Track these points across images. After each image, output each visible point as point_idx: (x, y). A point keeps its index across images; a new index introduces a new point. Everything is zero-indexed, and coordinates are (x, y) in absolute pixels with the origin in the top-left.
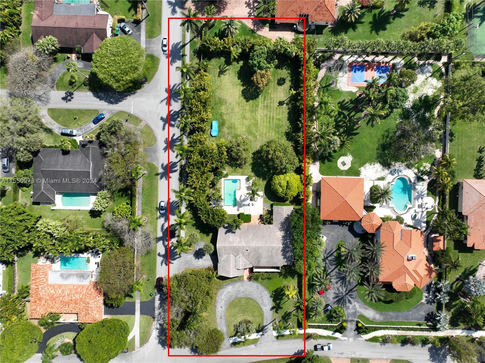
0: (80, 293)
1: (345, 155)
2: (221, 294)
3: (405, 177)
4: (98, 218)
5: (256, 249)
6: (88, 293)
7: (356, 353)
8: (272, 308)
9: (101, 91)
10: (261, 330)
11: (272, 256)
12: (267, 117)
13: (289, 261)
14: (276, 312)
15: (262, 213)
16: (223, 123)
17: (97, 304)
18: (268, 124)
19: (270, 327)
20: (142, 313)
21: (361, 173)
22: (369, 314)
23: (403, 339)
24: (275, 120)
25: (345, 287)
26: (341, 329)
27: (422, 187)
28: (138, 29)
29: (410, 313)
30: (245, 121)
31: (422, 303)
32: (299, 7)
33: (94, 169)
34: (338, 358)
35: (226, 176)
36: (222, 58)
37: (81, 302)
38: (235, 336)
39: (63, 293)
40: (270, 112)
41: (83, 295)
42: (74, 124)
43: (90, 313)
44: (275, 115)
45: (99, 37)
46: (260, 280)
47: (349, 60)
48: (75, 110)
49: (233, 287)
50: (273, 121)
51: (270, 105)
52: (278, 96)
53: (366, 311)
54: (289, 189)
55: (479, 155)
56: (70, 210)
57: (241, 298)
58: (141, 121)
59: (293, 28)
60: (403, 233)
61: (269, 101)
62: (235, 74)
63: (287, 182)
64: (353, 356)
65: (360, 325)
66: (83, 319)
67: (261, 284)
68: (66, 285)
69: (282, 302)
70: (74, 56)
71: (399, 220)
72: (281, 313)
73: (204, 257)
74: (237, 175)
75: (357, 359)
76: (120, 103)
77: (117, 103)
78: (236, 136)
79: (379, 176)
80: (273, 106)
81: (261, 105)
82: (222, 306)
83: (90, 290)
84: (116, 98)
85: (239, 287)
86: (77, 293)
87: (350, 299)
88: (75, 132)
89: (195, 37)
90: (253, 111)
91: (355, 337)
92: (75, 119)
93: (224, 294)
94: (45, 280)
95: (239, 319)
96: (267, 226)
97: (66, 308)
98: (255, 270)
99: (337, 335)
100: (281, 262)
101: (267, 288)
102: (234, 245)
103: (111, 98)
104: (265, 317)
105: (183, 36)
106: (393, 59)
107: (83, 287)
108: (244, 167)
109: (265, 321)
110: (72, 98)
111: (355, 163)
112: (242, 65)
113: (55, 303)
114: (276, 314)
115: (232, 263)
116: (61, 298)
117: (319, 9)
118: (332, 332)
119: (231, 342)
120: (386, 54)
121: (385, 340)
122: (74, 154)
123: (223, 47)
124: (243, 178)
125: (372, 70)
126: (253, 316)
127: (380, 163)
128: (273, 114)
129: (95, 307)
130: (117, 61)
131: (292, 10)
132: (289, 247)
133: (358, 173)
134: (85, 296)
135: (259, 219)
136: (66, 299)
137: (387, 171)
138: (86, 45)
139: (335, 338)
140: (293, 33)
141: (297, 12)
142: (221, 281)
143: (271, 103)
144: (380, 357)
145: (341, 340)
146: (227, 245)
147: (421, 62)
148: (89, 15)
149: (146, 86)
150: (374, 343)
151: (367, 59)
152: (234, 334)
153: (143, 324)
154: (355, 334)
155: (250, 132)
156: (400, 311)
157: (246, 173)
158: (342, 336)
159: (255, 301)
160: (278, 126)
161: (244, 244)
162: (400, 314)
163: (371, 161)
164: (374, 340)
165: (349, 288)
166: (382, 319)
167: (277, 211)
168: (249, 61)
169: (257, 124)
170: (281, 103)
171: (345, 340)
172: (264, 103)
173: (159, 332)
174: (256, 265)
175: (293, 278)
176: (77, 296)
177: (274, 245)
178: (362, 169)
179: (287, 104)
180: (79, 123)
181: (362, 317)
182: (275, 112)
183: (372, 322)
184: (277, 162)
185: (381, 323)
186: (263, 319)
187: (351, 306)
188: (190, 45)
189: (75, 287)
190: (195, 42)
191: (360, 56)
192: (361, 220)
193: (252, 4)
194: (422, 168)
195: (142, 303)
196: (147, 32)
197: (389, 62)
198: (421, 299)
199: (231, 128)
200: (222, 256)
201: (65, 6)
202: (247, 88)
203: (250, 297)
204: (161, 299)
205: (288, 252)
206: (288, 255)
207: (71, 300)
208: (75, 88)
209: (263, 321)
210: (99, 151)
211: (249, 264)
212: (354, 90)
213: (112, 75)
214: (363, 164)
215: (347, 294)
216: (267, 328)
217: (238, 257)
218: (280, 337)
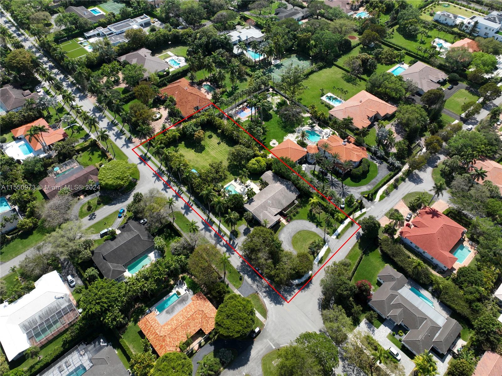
1: (271, 141)
3: (306, 130)
6: (196, 305)
7: (384, 210)
8: (317, 226)
10: (324, 242)
11: (285, 196)
12: (217, 152)
13: (296, 192)
14: (321, 226)
15: (259, 188)
18: (221, 154)
19: (327, 236)
22: (364, 189)
23: (392, 186)
25: (338, 187)
26: (361, 207)
27: (317, 128)
29: (380, 174)
30: (208, 161)
31: (379, 166)
32: (191, 105)
35: (223, 187)
37: (197, 315)
38: (315, 258)
39: (178, 321)
40: (217, 149)
43: (210, 317)
44: (221, 149)
46: (294, 218)
48: (102, 220)
50: (222, 152)
51: (214, 148)
52: (214, 142)
55: (324, 105)
57: (295, 235)
62: (184, 148)
64: (384, 213)
65: (367, 197)
66: (208, 328)
67: (297, 219)
68: (176, 316)
69: (318, 219)
72: (324, 224)
74: (228, 183)
75: (387, 212)
77: (126, 200)
79: (295, 137)
80: (216, 147)
81: (209, 150)
82: (290, 249)
85: (287, 231)
86: (188, 312)
87: (347, 190)
89: (149, 148)
90: (208, 154)
91: (373, 204)
92: (105, 224)
94: (157, 325)
96: (267, 187)
97: (189, 331)
99: (364, 210)
101: (302, 219)
102: (259, 205)
105: (141, 152)
107: (189, 306)
108: (228, 178)
109: (320, 235)
110: (96, 216)
111: (278, 140)
112: (184, 143)
113: (178, 332)
114: (322, 228)
116: (180, 324)
117: (200, 101)
118: (360, 211)
119: (316, 263)
121: (387, 193)
122: (120, 236)
124: (233, 182)
126: (312, 239)
127: (289, 133)
131: (189, 108)
132: (289, 184)
134: (196, 308)
136: (184, 321)
137: (295, 134)
139: (365, 213)
141: (192, 108)
143: (213, 146)
144: (395, 203)
145: (368, 211)
148: (80, 171)
149: (138, 182)
150: (384, 199)
151: (240, 108)
152: (313, 257)
153: (253, 302)
154: (371, 203)
157: (231, 179)
158: (366, 209)
159: (303, 230)
162: (377, 178)
164: (382, 198)
165: (341, 186)
166: (372, 186)
167: (264, 178)
169: (215, 158)
170: (219, 143)
171: (370, 210)
173: (268, 297)
174: (283, 209)
178: (285, 140)
179: (222, 142)
180: (110, 224)
181: (363, 193)
182: (219, 148)
186: (318, 236)
187: (352, 193)
188: (149, 152)
189: (184, 311)
190: (151, 150)
191: (236, 109)
192: (307, 152)
193: (167, 121)
194: (309, 123)
198: (376, 165)
199: (204, 168)
200: (259, 216)
202: (196, 149)
203: (298, 231)
204: (249, 276)
205: (291, 188)
206: (292, 190)
207: (188, 319)
208: (94, 210)
209: (320, 237)
210: (135, 223)
211: (276, 210)
214: (282, 138)
215: (343, 189)
216: (326, 238)
217: (268, 209)
218: (338, 237)
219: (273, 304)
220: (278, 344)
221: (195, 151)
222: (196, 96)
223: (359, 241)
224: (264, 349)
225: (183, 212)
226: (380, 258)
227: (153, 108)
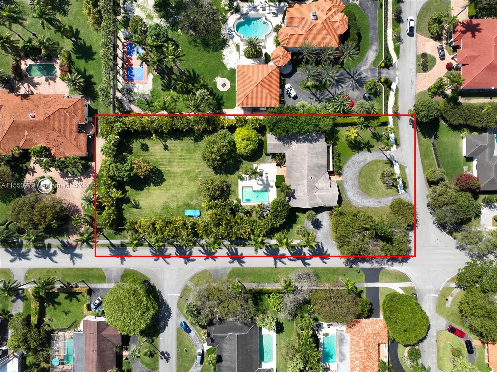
0: (358, 342)
1: (215, 84)
2: (356, 203)
3: (236, 24)
4: (284, 325)
5: (310, 169)
6: (358, 334)
7: (411, 67)
8: (369, 151)
9: (159, 325)
10: (390, 162)
11: (316, 154)
12: (180, 162)
13: (321, 136)
15: (275, 164)
16: (186, 205)
17: (369, 325)
18: (186, 161)
19: (388, 153)
20: (377, 281)
21: (233, 68)
22: (372, 56)
23: (395, 22)
24: (183, 154)
25: (346, 80)
26: (388, 83)
27: (245, 7)
28: (96, 291)
29: (369, 15)
30: (185, 183)
31: (360, 4)
32: (71, 133)
33: (235, 331)
34: (416, 85)
35: (238, 200)
36: (123, 207)
37: (367, 341)
38: (397, 187)
39: (358, 359)
40: (175, 159)
41: (360, 339)
42: (192, 352)
43: (377, 331)
44: (178, 154)
45: (105, 329)
46: (341, 164)
47: (122, 83)
48: (178, 351)
49: (349, 191)
50: (183, 156)
51: (168, 159)
52: (159, 151)
53: (369, 59)
54: (250, 138)
56: (277, 354)
57: (359, 182)
58: (187, 286)
59: (92, 139)
60: (289, 25)
61: (164, 160)
62: (138, 194)
63: (243, 140)
64: (414, 70)
65: (383, 65)
66: (384, 339)
67: (345, 163)
68: (351, 357)
69: (362, 141)
70: (125, 353)
71: (277, 29)
72: (373, 142)
73: (320, 220)
74: (238, 190)
75: (417, 66)
76: (170, 307)
77: (170, 309)
78: (199, 192)
79: (236, 50)
80: (168, 156)
81: (168, 168)
82: (368, 201)
83: (355, 332)
84: (165, 310)
85: (348, 185)
86: (358, 345)
87: (357, 74)
88: (200, 351)
89: (103, 234)
90: (174, 175)
91: (395, 69)
92: (186, 351)
93: (356, 200)
95: (381, 184)
96: (287, 158)
97: (374, 355)
98: (331, 170)
99: (394, 86)
100: (322, 144)
101: (349, 157)
102: (306, 191)
103: (165, 315)
104: (378, 159)
105: (103, 247)
106: (120, 40)
107: (352, 339)
108: (230, 183)
109: (381, 159)
110: (166, 353)
111: (223, 74)
112: (129, 187)
113: (368, 366)
114: (374, 148)
115: (324, 192)
116: (363, 360)
117: (73, 114)
118: (391, 92)
119: (403, 191)
120: (115, 47)
122: (221, 351)
123: (112, 207)
124: (241, 183)
125: (131, 59)
126: (377, 170)
127: (222, 49)
128: (176, 156)
129: (372, 327)
130: (128, 310)
131: (75, 140)
132: (308, 136)
133: (233, 71)
134: (360, 337)
135: (281, 167)
136: (364, 355)
137: (230, 43)
138: (114, 341)
139: (397, 88)
140: (97, 138)
141: (76, 136)
142: (343, 203)
143: (166, 159)
144: (414, 44)
145: (399, 83)
146: (306, 198)
147: (122, 11)
148: (84, 339)
149: (152, 282)
150: (401, 51)
151: (120, 65)
152: (395, 189)
153: (387, 279)
154: (392, 69)
155: (195, 178)
156: (368, 26)
157: (235, 181)
158: (395, 83)
159: (362, 169)
160: (189, 151)
161: (305, 181)
162: (371, 26)
163: (220, 58)
164: (397, 50)
165: (346, 75)
166: (376, 43)
167: (272, 149)
168: (125, 180)
169: (187, 171)
170: (166, 148)
171: (398, 79)
172: (166, 165)
173: (395, 262)
174: (326, 169)
175: (338, 131)
176: (361, 345)
177: (305, 151)
178: (229, 67)
179: (166, 141)
180: (191, 347)
181: (375, 63)
182: (175, 154)
183: (380, 53)
184: (223, 150)
185: (381, 44)
186: (379, 161)
187: (364, 74)
188: (111, 239)
189: (353, 347)
190: (108, 234)
191: (118, 72)
192: (278, 67)
193: (69, 179)
194: (227, 8)
195: (367, 281)
196: (100, 282)
197: (123, 44)
198: (356, 5)
199: (191, 197)
200: (318, 203)
201: (76, 363)
202: (151, 181)
203: (358, 174)
204: (363, 261)
205: (312, 138)
206: (316, 138)
207: (366, 350)
208: (156, 351)
209: (382, 161)
210: (217, 326)
211: (325, 176)
212: (151, 77)
213: (142, 315)
214: (224, 66)
215: (353, 77)
216: (389, 157)
217: (318, 187)
218: (397, 143)
219: (404, 264)
220: (437, 290)
221: (156, 185)
222: (58, 114)
223: (419, 130)
224: (432, 304)
225: (236, 264)
226: (449, 130)
227: (24, 176)
